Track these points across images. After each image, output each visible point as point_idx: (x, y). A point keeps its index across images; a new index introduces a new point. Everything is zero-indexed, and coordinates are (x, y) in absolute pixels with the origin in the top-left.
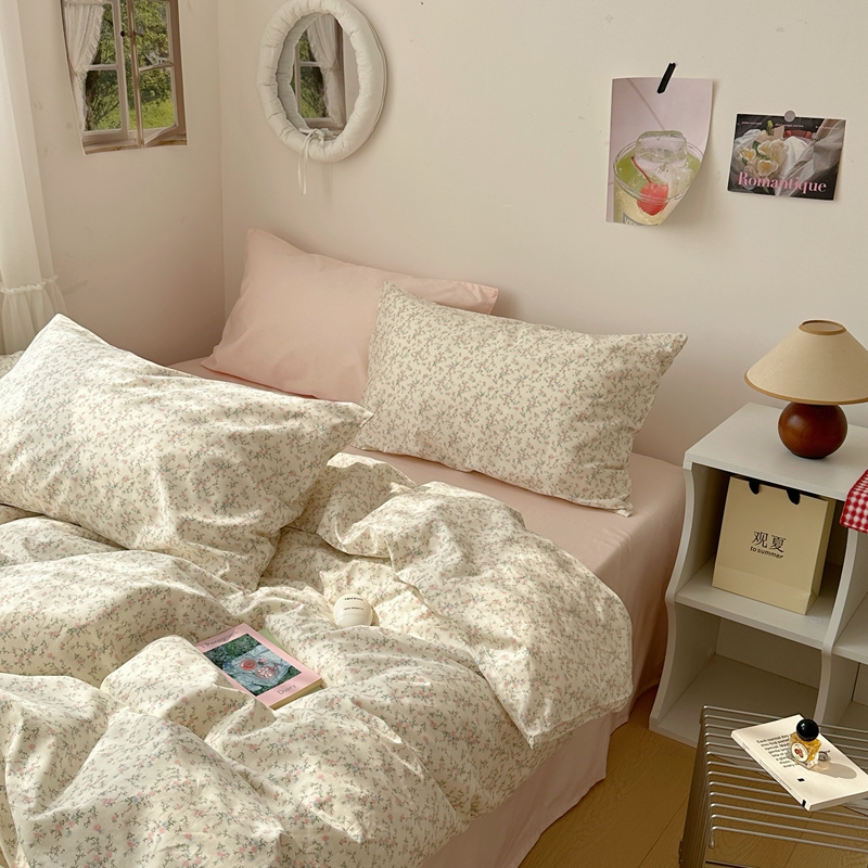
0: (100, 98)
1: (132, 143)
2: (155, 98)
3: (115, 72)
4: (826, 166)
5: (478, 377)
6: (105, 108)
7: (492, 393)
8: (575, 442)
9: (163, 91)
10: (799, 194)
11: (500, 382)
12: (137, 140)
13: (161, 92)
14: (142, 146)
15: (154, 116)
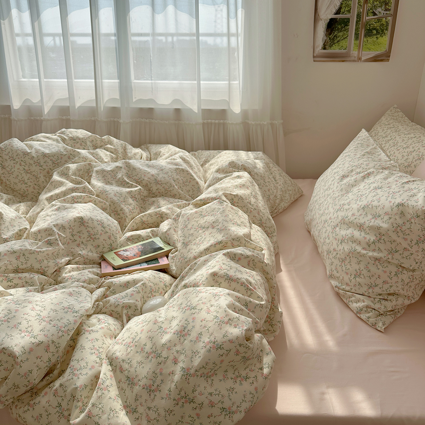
0: (336, 33)
1: (353, 58)
2: (376, 34)
3: (349, 19)
6: (338, 39)
9: (383, 31)
12: (356, 58)
13: (381, 31)
14: (360, 61)
15: (372, 45)
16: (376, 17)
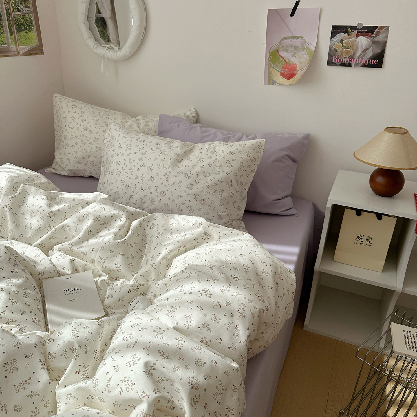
1: (13, 53)
2: (25, 30)
4: (378, 51)
10: (364, 66)
12: (16, 52)
13: (28, 27)
14: (19, 55)
15: (25, 40)
16: (20, 13)
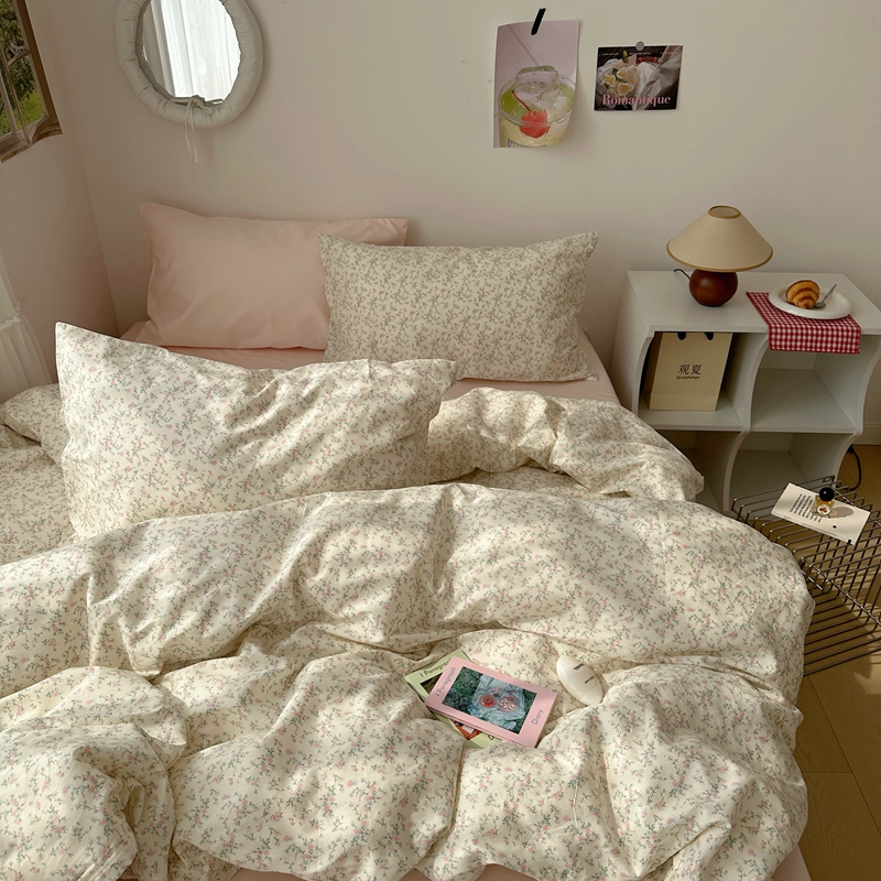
4: (669, 83)
5: (460, 303)
7: (477, 314)
8: (554, 337)
10: (651, 108)
11: (481, 304)
12: (25, 140)
13: (28, 84)
14: (29, 145)
15: (29, 111)
16: (14, 59)
